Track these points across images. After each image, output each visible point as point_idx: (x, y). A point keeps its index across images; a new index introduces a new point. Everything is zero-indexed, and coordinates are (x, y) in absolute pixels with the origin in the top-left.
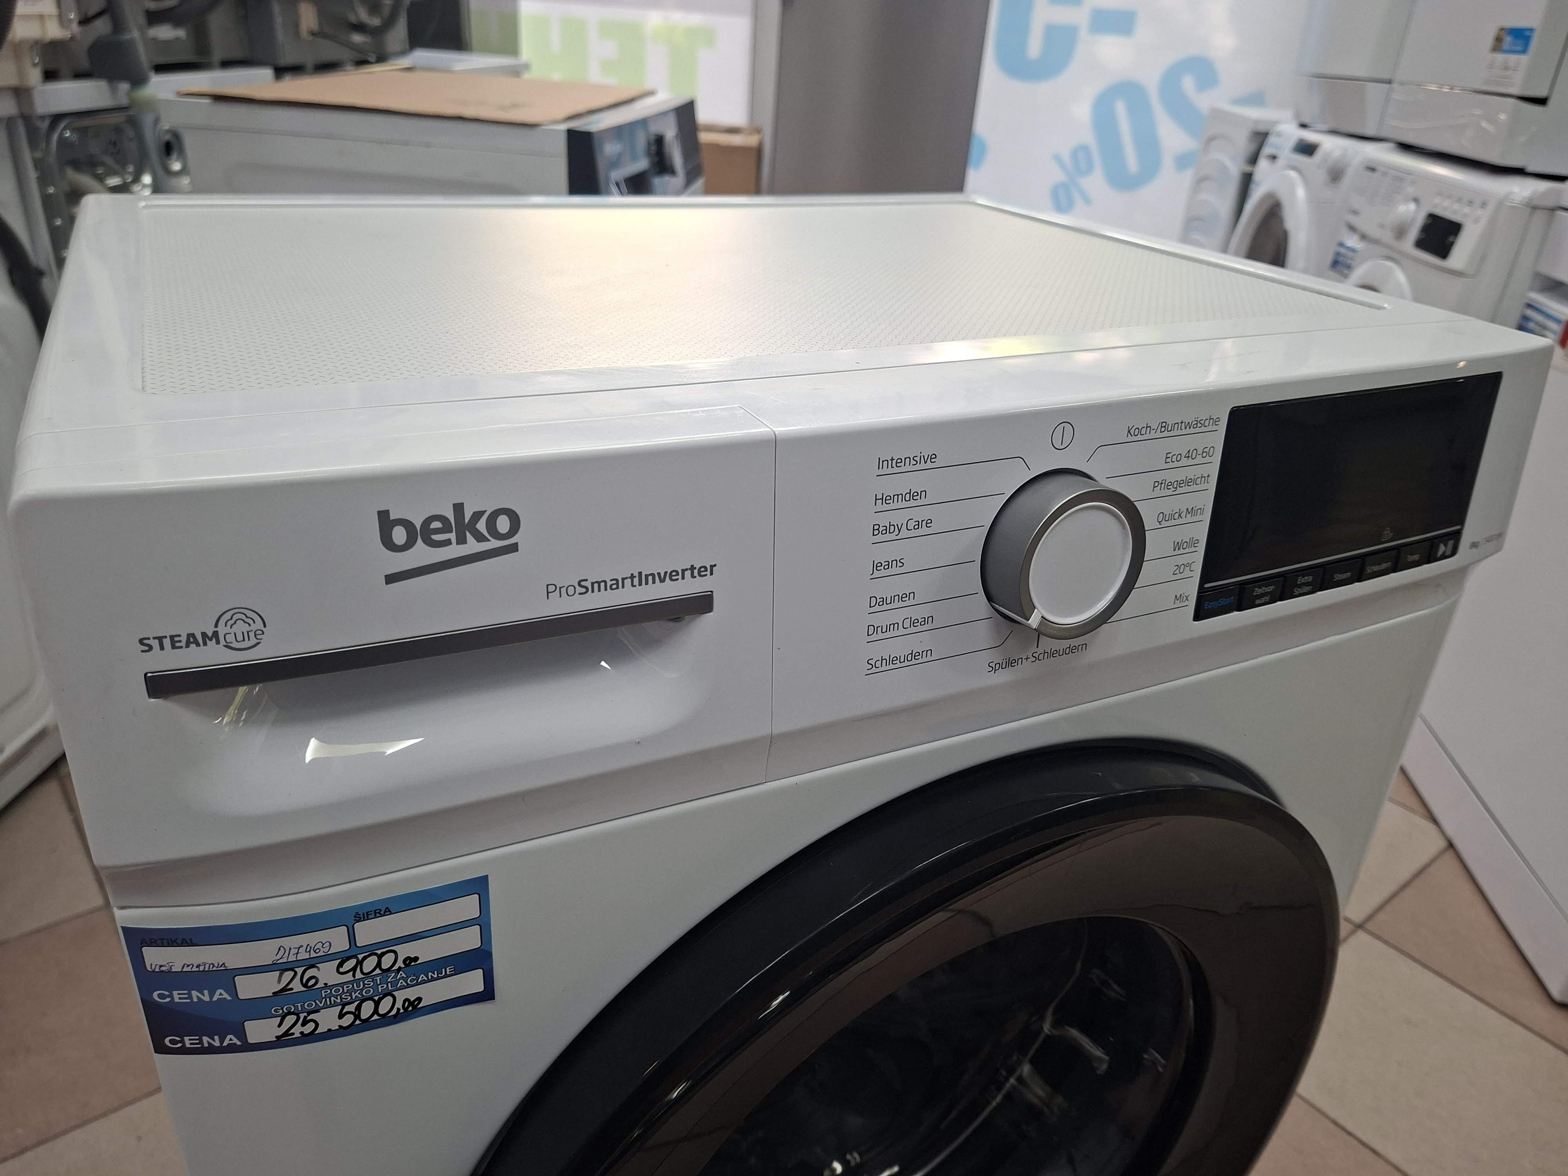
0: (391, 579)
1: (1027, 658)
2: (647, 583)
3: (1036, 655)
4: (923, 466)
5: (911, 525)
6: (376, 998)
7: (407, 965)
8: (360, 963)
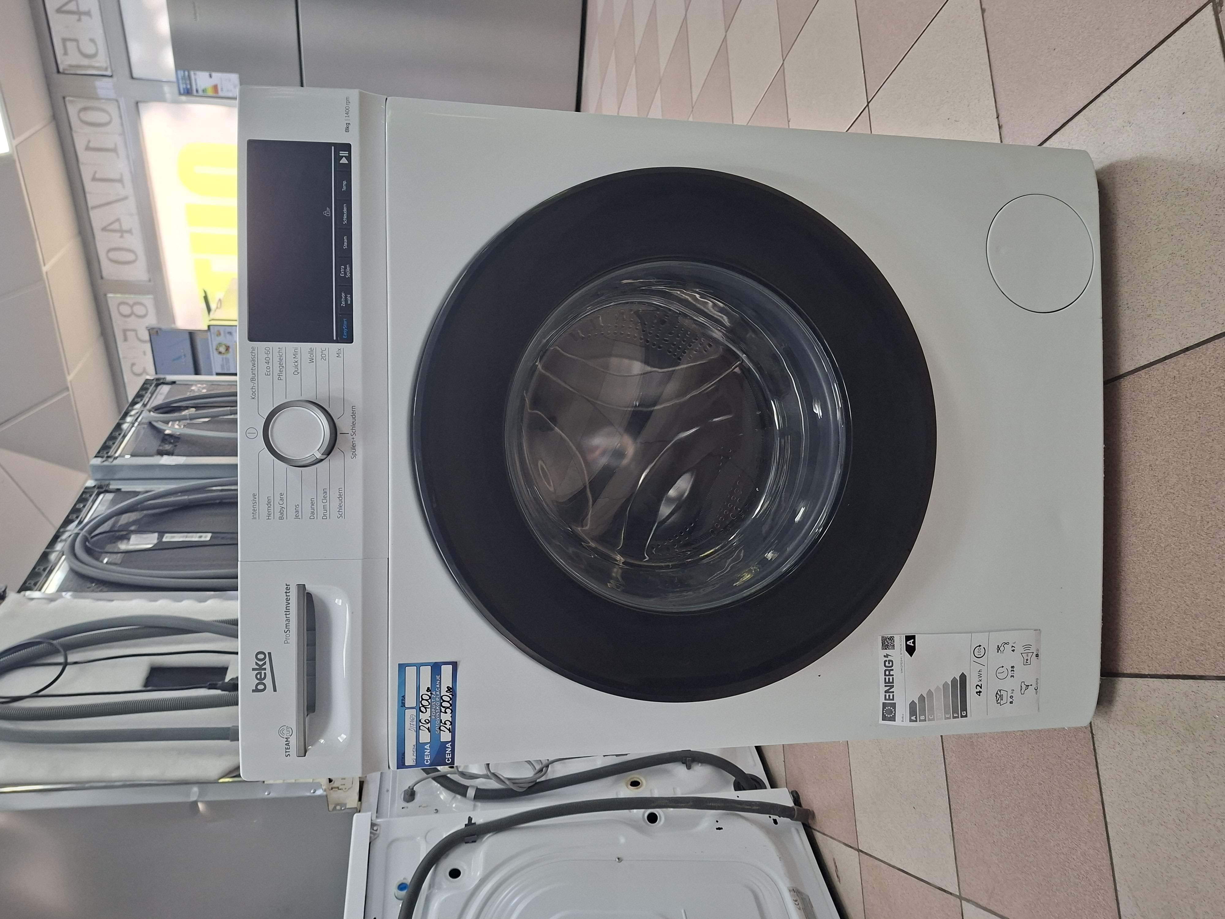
0: (275, 690)
1: (353, 438)
2: (289, 609)
3: (352, 433)
4: (257, 499)
5: (281, 502)
6: (442, 701)
7: (430, 691)
8: (423, 706)
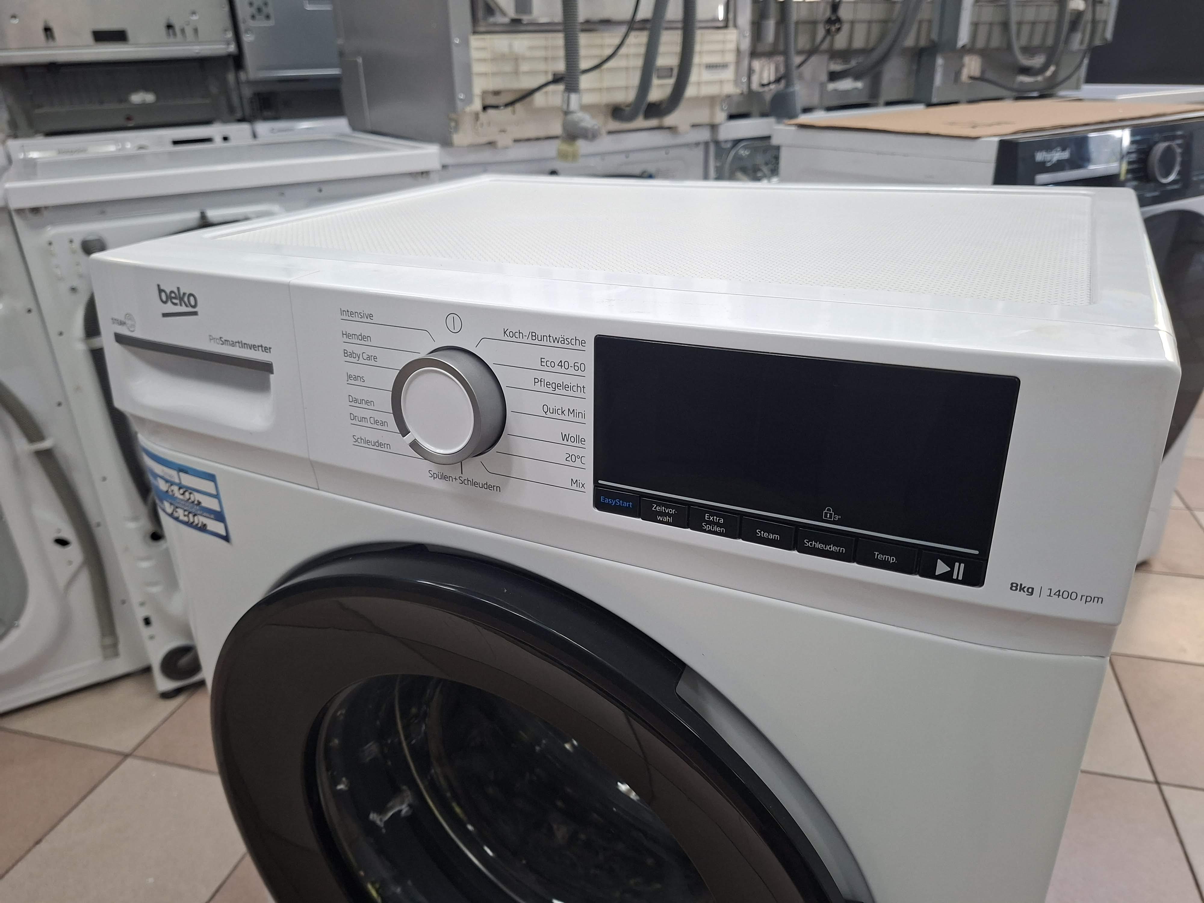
0: (164, 315)
1: (456, 479)
2: (245, 348)
3: (462, 479)
4: (365, 320)
5: (365, 356)
6: (193, 514)
7: (199, 504)
8: (184, 492)
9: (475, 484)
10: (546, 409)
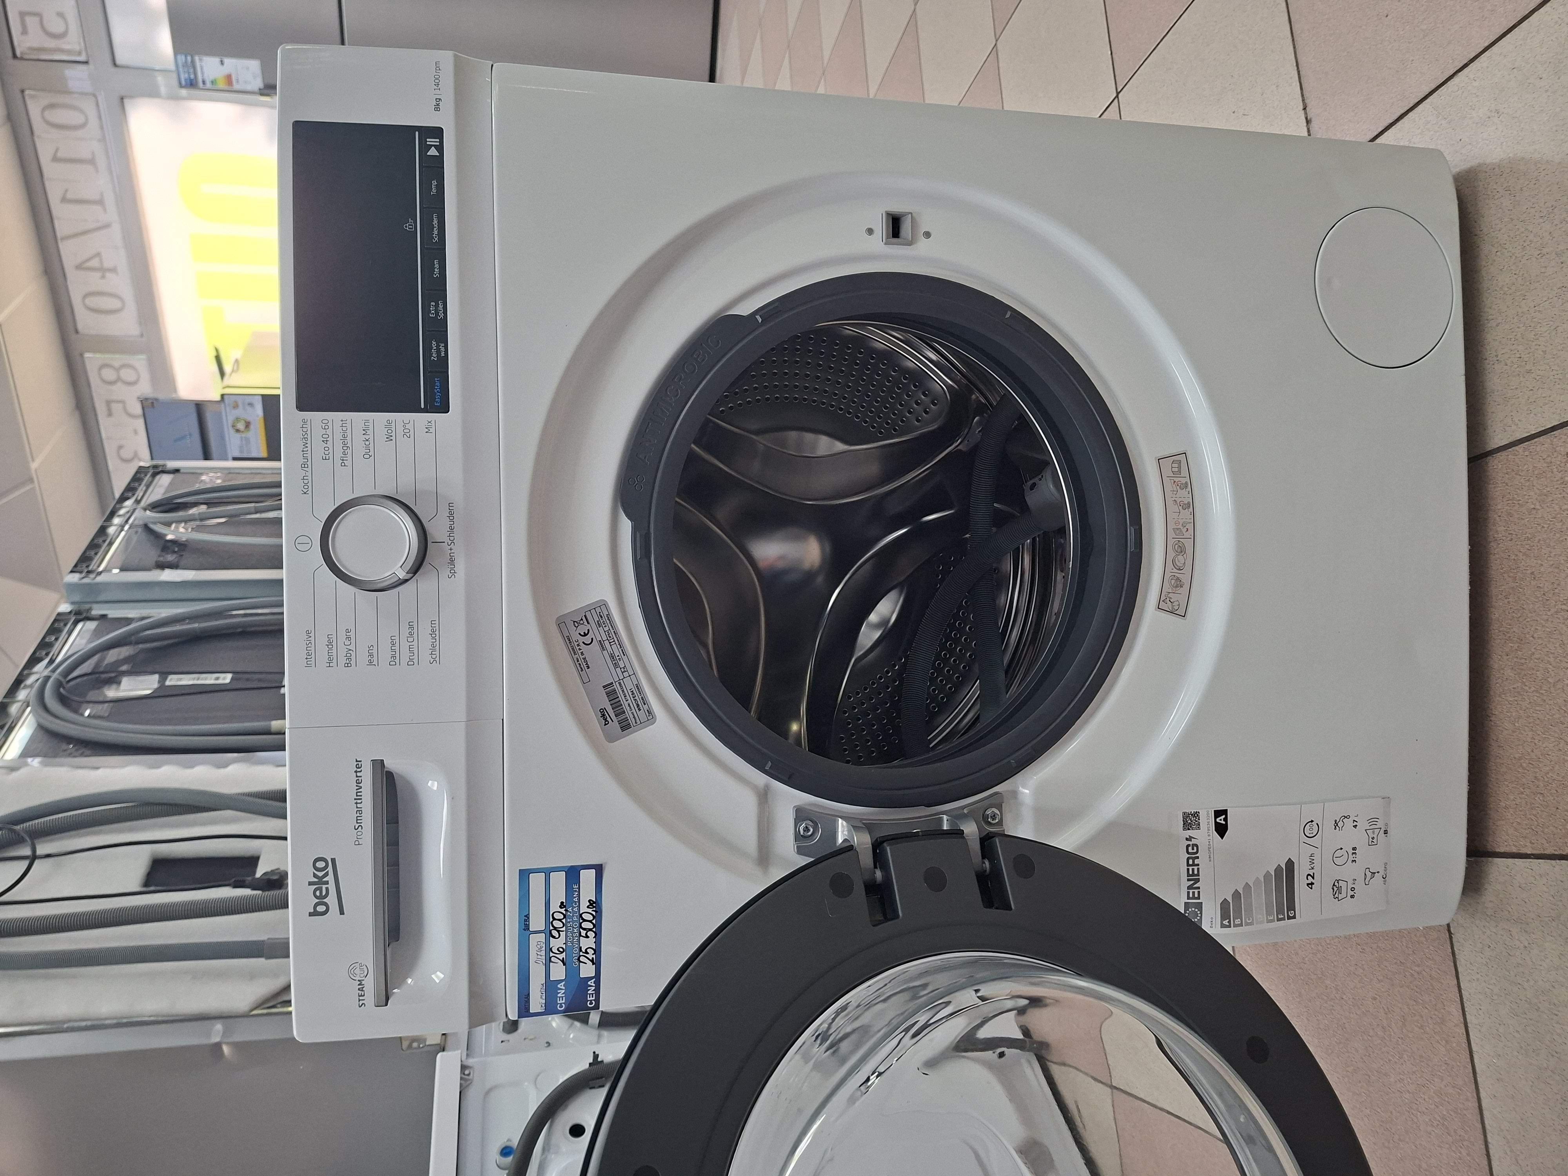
0: (342, 912)
1: (451, 549)
2: (361, 796)
3: (450, 543)
4: (312, 639)
5: (347, 643)
6: (581, 921)
7: (565, 907)
8: (555, 928)
9: (452, 528)
10: (367, 455)
